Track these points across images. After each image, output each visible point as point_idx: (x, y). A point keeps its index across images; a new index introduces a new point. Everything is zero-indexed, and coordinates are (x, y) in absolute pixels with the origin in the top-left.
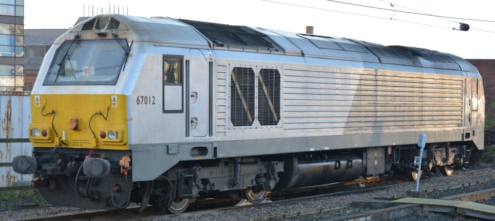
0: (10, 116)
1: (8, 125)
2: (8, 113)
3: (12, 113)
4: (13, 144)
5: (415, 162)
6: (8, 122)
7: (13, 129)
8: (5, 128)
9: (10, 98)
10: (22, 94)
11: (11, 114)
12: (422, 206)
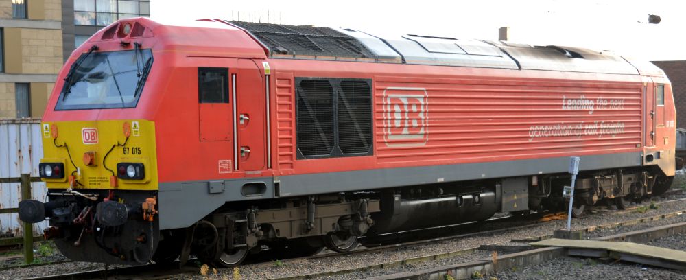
5: (564, 193)
12: (566, 249)
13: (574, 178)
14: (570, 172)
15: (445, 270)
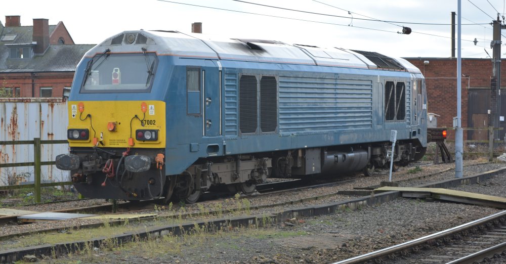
0: (16, 121)
1: (14, 129)
2: (14, 118)
3: (18, 118)
4: (19, 146)
5: (388, 155)
6: (13, 127)
7: (19, 133)
8: (11, 133)
9: (16, 105)
10: (29, 101)
11: (16, 119)
12: (401, 193)
13: (394, 145)
14: (391, 141)
15: (345, 203)
